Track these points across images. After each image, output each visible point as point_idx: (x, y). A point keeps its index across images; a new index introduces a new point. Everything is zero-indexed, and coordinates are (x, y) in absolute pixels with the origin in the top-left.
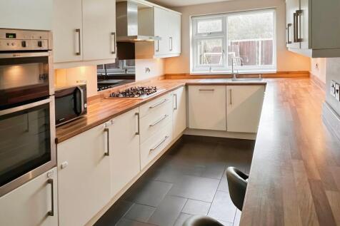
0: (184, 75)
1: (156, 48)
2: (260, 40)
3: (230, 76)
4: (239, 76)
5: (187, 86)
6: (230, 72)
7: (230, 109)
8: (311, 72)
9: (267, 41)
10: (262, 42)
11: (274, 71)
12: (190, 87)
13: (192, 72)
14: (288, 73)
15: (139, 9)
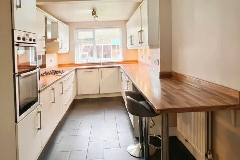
0: (72, 64)
1: (60, 47)
2: (103, 45)
3: (99, 64)
4: (104, 63)
5: (76, 70)
6: (99, 62)
7: (101, 81)
8: (139, 60)
9: (106, 46)
10: (104, 46)
11: (121, 60)
12: (78, 70)
13: (76, 62)
14: (127, 61)
15: (52, 22)
